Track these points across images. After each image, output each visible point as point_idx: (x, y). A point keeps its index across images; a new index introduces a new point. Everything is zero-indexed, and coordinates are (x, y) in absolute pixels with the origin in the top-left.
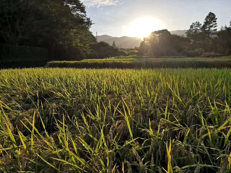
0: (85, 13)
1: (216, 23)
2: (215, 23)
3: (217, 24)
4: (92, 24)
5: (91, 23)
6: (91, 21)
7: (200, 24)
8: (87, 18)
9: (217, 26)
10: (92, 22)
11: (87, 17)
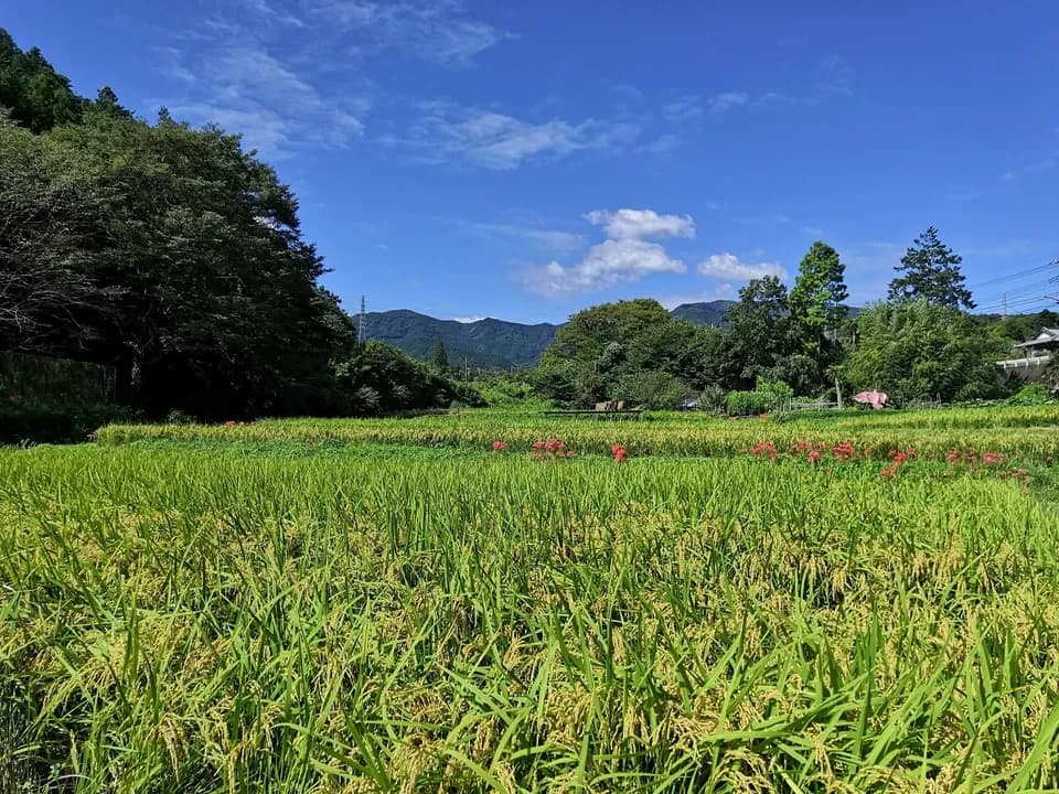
0: (294, 223)
1: (844, 283)
2: (840, 283)
3: (845, 287)
4: (321, 273)
5: (321, 265)
6: (319, 260)
7: (779, 285)
8: (301, 244)
9: (847, 295)
10: (322, 262)
11: (301, 240)
